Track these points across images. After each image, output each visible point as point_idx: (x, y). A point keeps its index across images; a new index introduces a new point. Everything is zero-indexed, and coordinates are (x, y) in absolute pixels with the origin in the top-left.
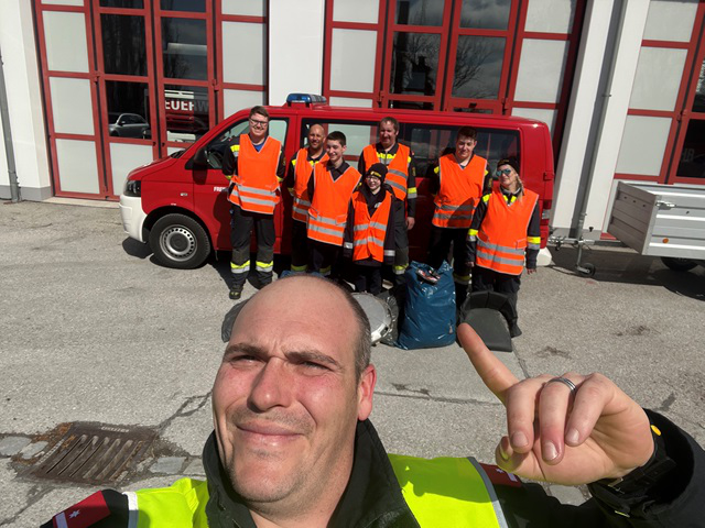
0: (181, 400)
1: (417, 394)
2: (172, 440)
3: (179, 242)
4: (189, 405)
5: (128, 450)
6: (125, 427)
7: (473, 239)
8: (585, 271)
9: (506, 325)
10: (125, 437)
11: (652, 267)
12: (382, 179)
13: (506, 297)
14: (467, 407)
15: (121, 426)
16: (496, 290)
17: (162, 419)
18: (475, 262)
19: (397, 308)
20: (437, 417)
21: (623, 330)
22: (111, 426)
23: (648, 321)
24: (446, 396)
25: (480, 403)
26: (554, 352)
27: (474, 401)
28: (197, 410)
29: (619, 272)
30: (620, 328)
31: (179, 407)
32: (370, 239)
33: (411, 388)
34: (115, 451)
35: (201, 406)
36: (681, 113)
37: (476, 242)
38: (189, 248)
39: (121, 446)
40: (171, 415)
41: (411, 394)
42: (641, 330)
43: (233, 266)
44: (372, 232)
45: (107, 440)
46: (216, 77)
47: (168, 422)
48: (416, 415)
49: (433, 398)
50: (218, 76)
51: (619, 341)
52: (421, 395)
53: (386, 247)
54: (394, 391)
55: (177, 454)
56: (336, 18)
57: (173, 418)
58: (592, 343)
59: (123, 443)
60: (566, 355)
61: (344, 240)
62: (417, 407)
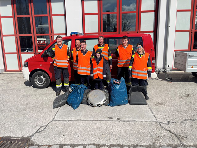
0: (38, 127)
1: (116, 120)
2: (34, 141)
3: (40, 80)
4: (41, 129)
5: (19, 145)
6: (19, 138)
7: (130, 69)
8: (169, 79)
9: (144, 96)
10: (18, 141)
11: (190, 77)
12: (100, 54)
13: (143, 87)
14: (132, 123)
15: (18, 137)
16: (139, 85)
17: (31, 134)
18: (132, 76)
19: (108, 94)
20: (123, 127)
21: (182, 96)
22: (14, 137)
23: (190, 93)
24: (125, 120)
25: (136, 121)
26: (161, 104)
27: (134, 121)
28: (43, 130)
29: (179, 79)
30: (181, 95)
31: (37, 130)
32: (98, 72)
33: (114, 118)
34: (15, 145)
35: (44, 129)
36: (192, 30)
37: (131, 70)
38: (44, 82)
39: (17, 143)
40: (34, 133)
41: (114, 120)
42: (188, 95)
43: (57, 85)
44: (99, 70)
45: (13, 142)
46: (51, 32)
47: (33, 135)
48: (116, 126)
49: (121, 121)
50: (52, 32)
51: (181, 99)
52: (117, 120)
53: (103, 74)
54: (108, 119)
55: (35, 145)
56: (85, 12)
57: (35, 133)
58: (173, 100)
59: (18, 142)
60: (165, 105)
61: (91, 74)
62: (116, 124)
